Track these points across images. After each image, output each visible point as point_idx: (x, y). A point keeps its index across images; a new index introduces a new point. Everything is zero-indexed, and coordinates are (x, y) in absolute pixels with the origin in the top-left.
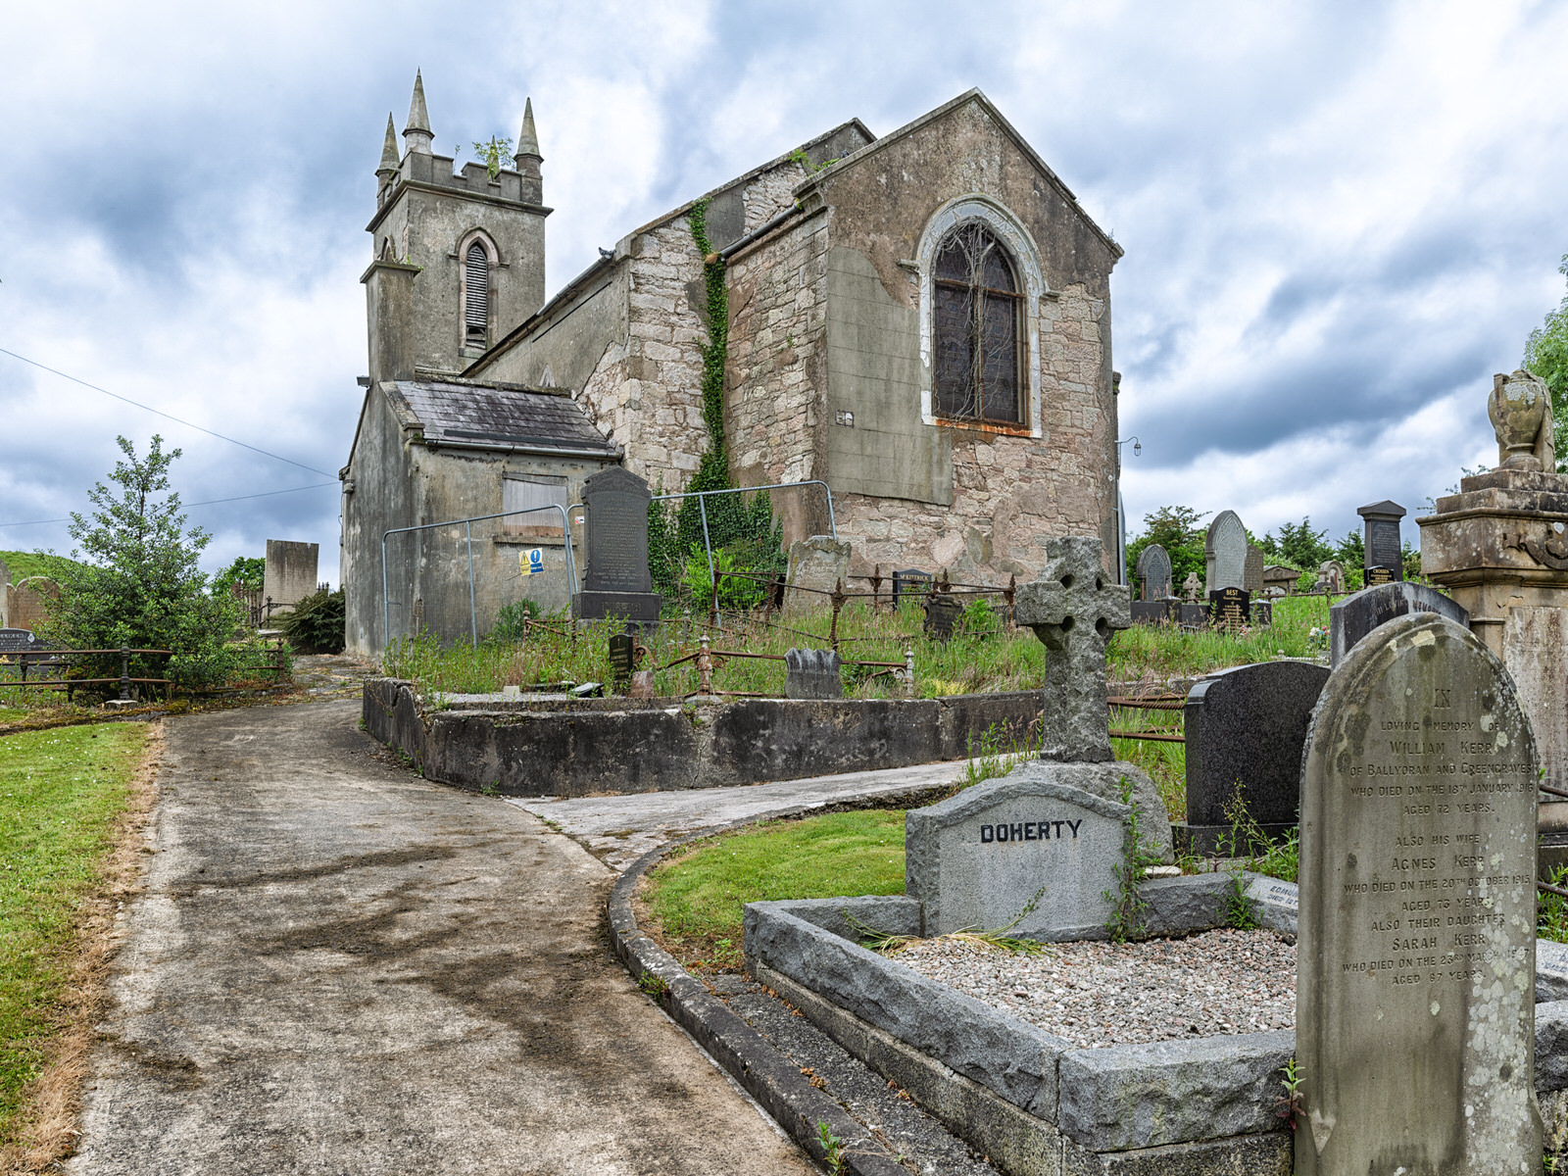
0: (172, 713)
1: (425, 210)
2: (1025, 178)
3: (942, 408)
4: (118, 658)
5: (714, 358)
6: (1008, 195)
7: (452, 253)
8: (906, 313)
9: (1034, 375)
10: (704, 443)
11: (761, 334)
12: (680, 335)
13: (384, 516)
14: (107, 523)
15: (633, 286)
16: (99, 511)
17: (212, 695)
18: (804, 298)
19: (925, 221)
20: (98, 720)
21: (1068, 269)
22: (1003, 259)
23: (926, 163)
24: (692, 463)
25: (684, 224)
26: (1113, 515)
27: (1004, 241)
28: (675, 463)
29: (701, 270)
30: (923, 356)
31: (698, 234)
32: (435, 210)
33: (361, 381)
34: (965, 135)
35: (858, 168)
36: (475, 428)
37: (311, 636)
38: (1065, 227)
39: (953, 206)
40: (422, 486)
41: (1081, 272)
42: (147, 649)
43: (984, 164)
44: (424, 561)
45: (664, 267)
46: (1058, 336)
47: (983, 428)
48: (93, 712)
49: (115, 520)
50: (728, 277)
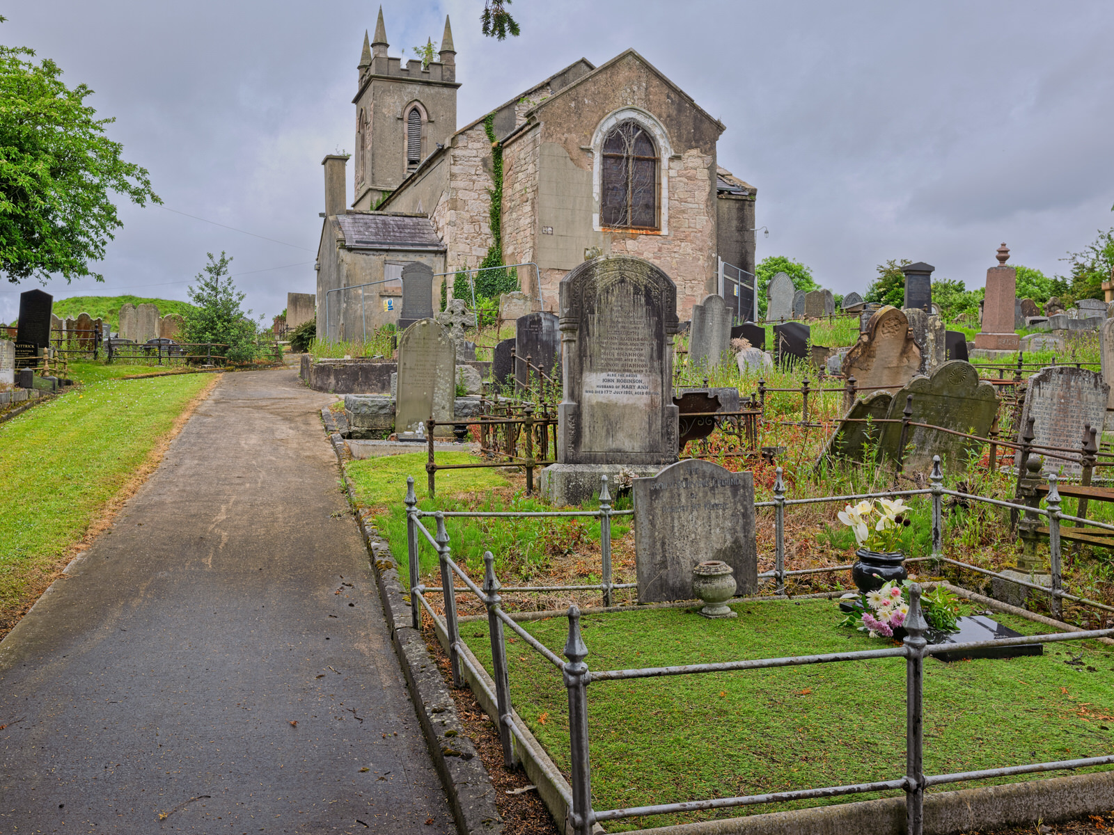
0: (227, 371)
1: (383, 92)
2: (661, 93)
3: (606, 221)
4: (207, 347)
5: (496, 197)
6: (651, 104)
7: (399, 116)
8: (585, 174)
9: (665, 202)
10: (491, 242)
11: (515, 185)
12: (478, 186)
13: (330, 282)
14: (203, 290)
15: (452, 162)
16: (199, 285)
17: (247, 366)
18: (531, 169)
19: (597, 124)
20: (198, 372)
21: (688, 140)
22: (647, 139)
23: (599, 93)
24: (484, 252)
25: (482, 127)
26: (714, 276)
27: (647, 129)
28: (474, 253)
29: (490, 150)
30: (594, 195)
31: (489, 132)
32: (389, 91)
33: (321, 215)
34: (623, 74)
35: (558, 101)
36: (373, 238)
37: (302, 344)
38: (687, 118)
39: (615, 114)
40: (345, 268)
41: (698, 141)
42: (218, 344)
43: (635, 88)
44: (345, 305)
45: (470, 151)
46: (681, 179)
47: (630, 231)
48: (197, 370)
49: (206, 289)
50: (503, 154)
